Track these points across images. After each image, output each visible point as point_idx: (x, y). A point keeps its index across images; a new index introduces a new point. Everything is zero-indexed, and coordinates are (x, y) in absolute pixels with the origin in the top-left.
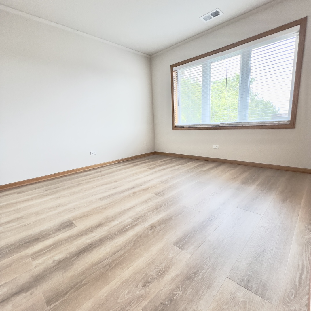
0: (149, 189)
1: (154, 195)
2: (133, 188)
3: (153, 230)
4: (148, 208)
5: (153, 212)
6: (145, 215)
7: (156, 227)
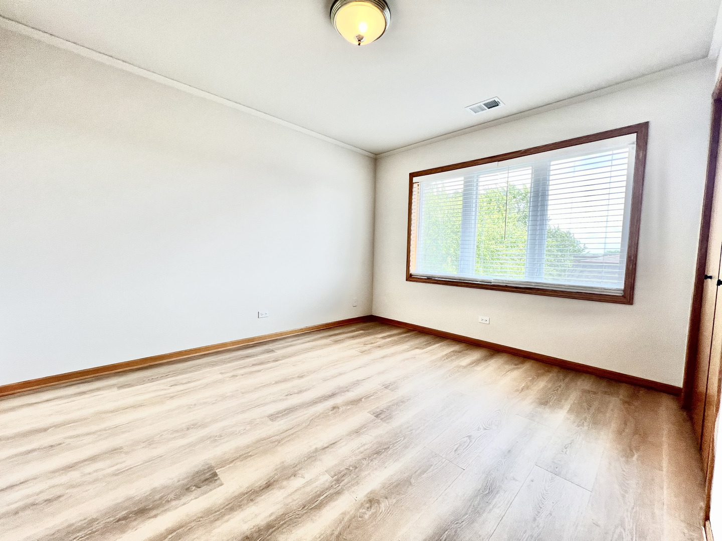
0: (363, 400)
1: (373, 417)
2: (333, 395)
3: (373, 510)
4: (362, 449)
5: (372, 460)
6: (356, 468)
7: (378, 502)
